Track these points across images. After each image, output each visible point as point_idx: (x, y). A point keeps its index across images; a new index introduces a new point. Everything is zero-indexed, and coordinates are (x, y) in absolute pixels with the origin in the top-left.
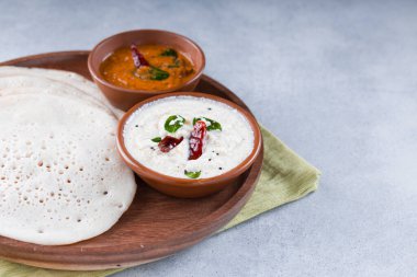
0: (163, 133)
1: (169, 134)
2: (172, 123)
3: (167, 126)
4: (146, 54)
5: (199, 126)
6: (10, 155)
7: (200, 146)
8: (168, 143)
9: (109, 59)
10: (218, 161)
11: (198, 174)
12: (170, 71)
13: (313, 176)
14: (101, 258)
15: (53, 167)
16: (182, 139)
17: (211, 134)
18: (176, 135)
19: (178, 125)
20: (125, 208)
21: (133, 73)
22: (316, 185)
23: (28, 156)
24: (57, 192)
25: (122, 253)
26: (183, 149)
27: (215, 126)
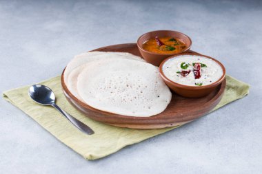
0: (181, 70)
1: (184, 70)
2: (184, 65)
3: (182, 66)
4: (162, 40)
5: (196, 65)
6: (113, 83)
7: (199, 73)
8: (184, 73)
9: (145, 44)
10: (209, 79)
11: (201, 84)
12: (175, 47)
13: (247, 87)
14: (164, 121)
15: (133, 86)
16: (190, 71)
17: (203, 68)
18: (187, 70)
19: (187, 66)
20: (168, 102)
21: (158, 48)
22: (248, 92)
23: (121, 83)
24: (137, 97)
25: (173, 118)
26: (192, 75)
27: (204, 65)
